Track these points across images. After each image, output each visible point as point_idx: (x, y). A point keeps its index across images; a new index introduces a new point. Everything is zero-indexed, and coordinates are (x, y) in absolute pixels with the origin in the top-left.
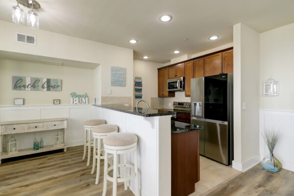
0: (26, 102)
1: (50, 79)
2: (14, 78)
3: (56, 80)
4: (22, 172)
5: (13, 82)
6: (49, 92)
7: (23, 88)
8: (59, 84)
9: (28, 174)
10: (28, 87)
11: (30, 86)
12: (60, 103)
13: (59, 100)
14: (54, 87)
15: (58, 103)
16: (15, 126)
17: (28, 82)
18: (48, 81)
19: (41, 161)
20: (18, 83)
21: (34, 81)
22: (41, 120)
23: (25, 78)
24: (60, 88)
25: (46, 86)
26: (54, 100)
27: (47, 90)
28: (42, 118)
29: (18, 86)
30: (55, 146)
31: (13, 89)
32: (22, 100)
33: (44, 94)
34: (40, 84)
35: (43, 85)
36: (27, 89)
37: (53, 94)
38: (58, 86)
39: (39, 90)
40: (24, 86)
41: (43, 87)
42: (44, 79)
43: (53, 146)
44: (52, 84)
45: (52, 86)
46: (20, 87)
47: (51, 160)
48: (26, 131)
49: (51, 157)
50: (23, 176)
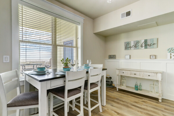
0: (131, 57)
1: (147, 40)
2: (125, 43)
3: (153, 40)
4: (123, 101)
5: (125, 46)
6: (146, 49)
7: (129, 48)
8: (155, 42)
9: (124, 105)
10: (132, 47)
11: (133, 47)
12: (155, 58)
13: (155, 56)
14: (150, 45)
15: (154, 58)
16: (124, 71)
17: (132, 44)
18: (146, 41)
19: (137, 100)
20: (127, 45)
21: (136, 43)
22: (140, 70)
23: (130, 42)
24: (156, 45)
25: (144, 45)
26: (150, 56)
27: (145, 48)
28: (141, 69)
29: (127, 47)
30: (150, 92)
31: (125, 50)
32: (129, 56)
33: (143, 51)
34: (140, 44)
35: (142, 45)
36: (132, 49)
37: (150, 51)
38: (154, 44)
39: (139, 49)
40: (130, 47)
41: (142, 46)
42: (142, 41)
43: (148, 91)
44: (149, 43)
45: (148, 45)
46: (128, 48)
47: (144, 103)
48: (129, 76)
49: (145, 101)
50: (121, 104)
